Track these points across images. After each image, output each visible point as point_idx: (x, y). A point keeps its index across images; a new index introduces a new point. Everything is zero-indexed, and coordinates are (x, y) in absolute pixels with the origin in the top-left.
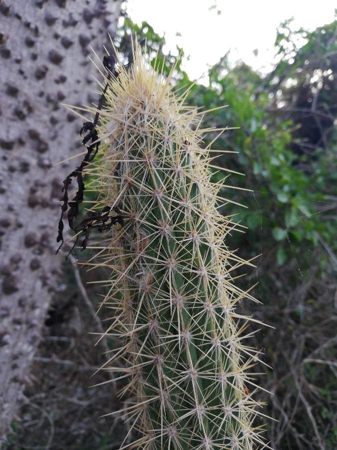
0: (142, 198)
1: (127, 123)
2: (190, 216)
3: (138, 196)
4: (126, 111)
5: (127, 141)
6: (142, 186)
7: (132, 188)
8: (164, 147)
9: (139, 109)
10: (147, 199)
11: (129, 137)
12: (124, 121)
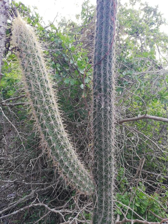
0: (23, 45)
1: (18, 29)
2: (34, 49)
3: (22, 45)
4: (17, 27)
5: (18, 33)
6: (23, 42)
7: (21, 43)
8: (27, 34)
9: (20, 26)
10: (24, 45)
11: (19, 32)
12: (17, 29)
